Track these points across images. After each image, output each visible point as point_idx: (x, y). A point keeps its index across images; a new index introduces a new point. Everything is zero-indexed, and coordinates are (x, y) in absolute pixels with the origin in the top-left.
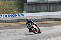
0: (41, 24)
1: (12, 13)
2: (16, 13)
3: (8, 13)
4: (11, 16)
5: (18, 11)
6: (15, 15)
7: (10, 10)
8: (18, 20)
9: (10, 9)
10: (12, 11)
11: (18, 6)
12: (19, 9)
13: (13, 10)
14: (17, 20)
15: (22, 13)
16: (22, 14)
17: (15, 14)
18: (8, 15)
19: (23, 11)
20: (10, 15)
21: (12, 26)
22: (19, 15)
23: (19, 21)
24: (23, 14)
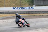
0: (47, 15)
1: (24, 6)
2: (28, 6)
5: (29, 4)
6: (27, 8)
7: (22, 4)
8: (29, 12)
11: (29, 1)
13: (25, 4)
14: (28, 12)
16: (32, 7)
18: (21, 7)
19: (33, 5)
20: (23, 8)
21: (24, 16)
22: (30, 8)
24: (33, 7)
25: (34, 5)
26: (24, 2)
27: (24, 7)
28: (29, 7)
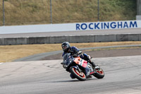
1: (109, 20)
2: (120, 20)
3: (100, 18)
4: (108, 27)
5: (125, 14)
6: (117, 24)
7: (105, 12)
8: (125, 35)
9: (105, 10)
10: (111, 15)
11: (124, 3)
12: (127, 9)
13: (112, 13)
14: (121, 35)
15: (132, 19)
16: (133, 22)
17: (117, 22)
18: (101, 23)
19: (136, 14)
20: (105, 24)
21: (109, 49)
22: (126, 25)
23: (126, 37)
24: (135, 23)
25: (137, 17)
26: (109, 7)
27: (110, 23)
28: (123, 22)
